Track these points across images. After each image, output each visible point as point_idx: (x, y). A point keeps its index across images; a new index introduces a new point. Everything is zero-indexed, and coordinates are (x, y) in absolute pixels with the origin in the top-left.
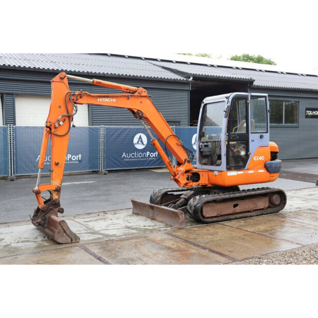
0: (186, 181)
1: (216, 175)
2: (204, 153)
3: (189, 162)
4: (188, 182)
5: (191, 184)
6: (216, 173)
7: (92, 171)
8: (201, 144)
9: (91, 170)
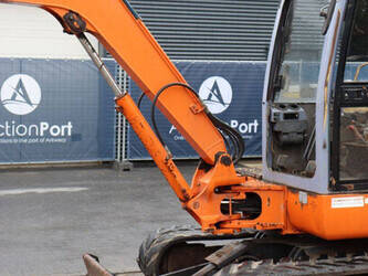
0: (218, 216)
1: (302, 205)
2: (285, 137)
3: (226, 162)
4: (224, 217)
5: (235, 224)
6: (303, 197)
7: (104, 162)
8: (274, 111)
9: (100, 160)
